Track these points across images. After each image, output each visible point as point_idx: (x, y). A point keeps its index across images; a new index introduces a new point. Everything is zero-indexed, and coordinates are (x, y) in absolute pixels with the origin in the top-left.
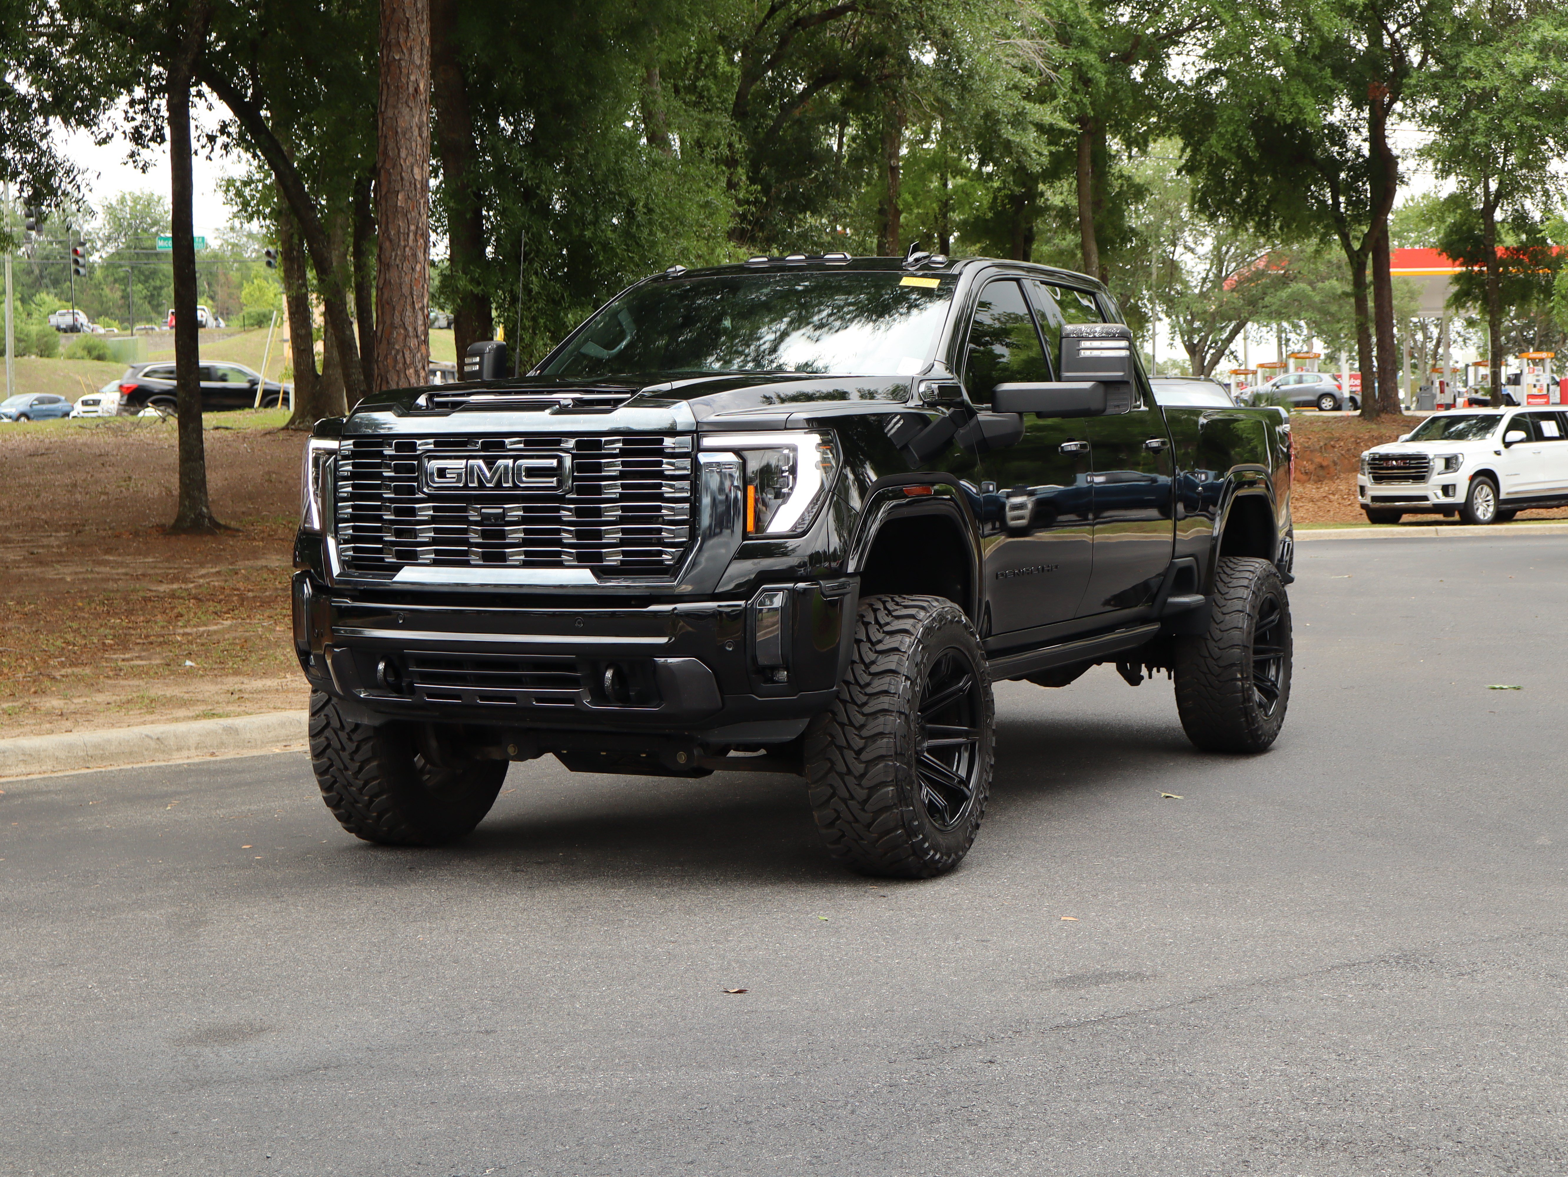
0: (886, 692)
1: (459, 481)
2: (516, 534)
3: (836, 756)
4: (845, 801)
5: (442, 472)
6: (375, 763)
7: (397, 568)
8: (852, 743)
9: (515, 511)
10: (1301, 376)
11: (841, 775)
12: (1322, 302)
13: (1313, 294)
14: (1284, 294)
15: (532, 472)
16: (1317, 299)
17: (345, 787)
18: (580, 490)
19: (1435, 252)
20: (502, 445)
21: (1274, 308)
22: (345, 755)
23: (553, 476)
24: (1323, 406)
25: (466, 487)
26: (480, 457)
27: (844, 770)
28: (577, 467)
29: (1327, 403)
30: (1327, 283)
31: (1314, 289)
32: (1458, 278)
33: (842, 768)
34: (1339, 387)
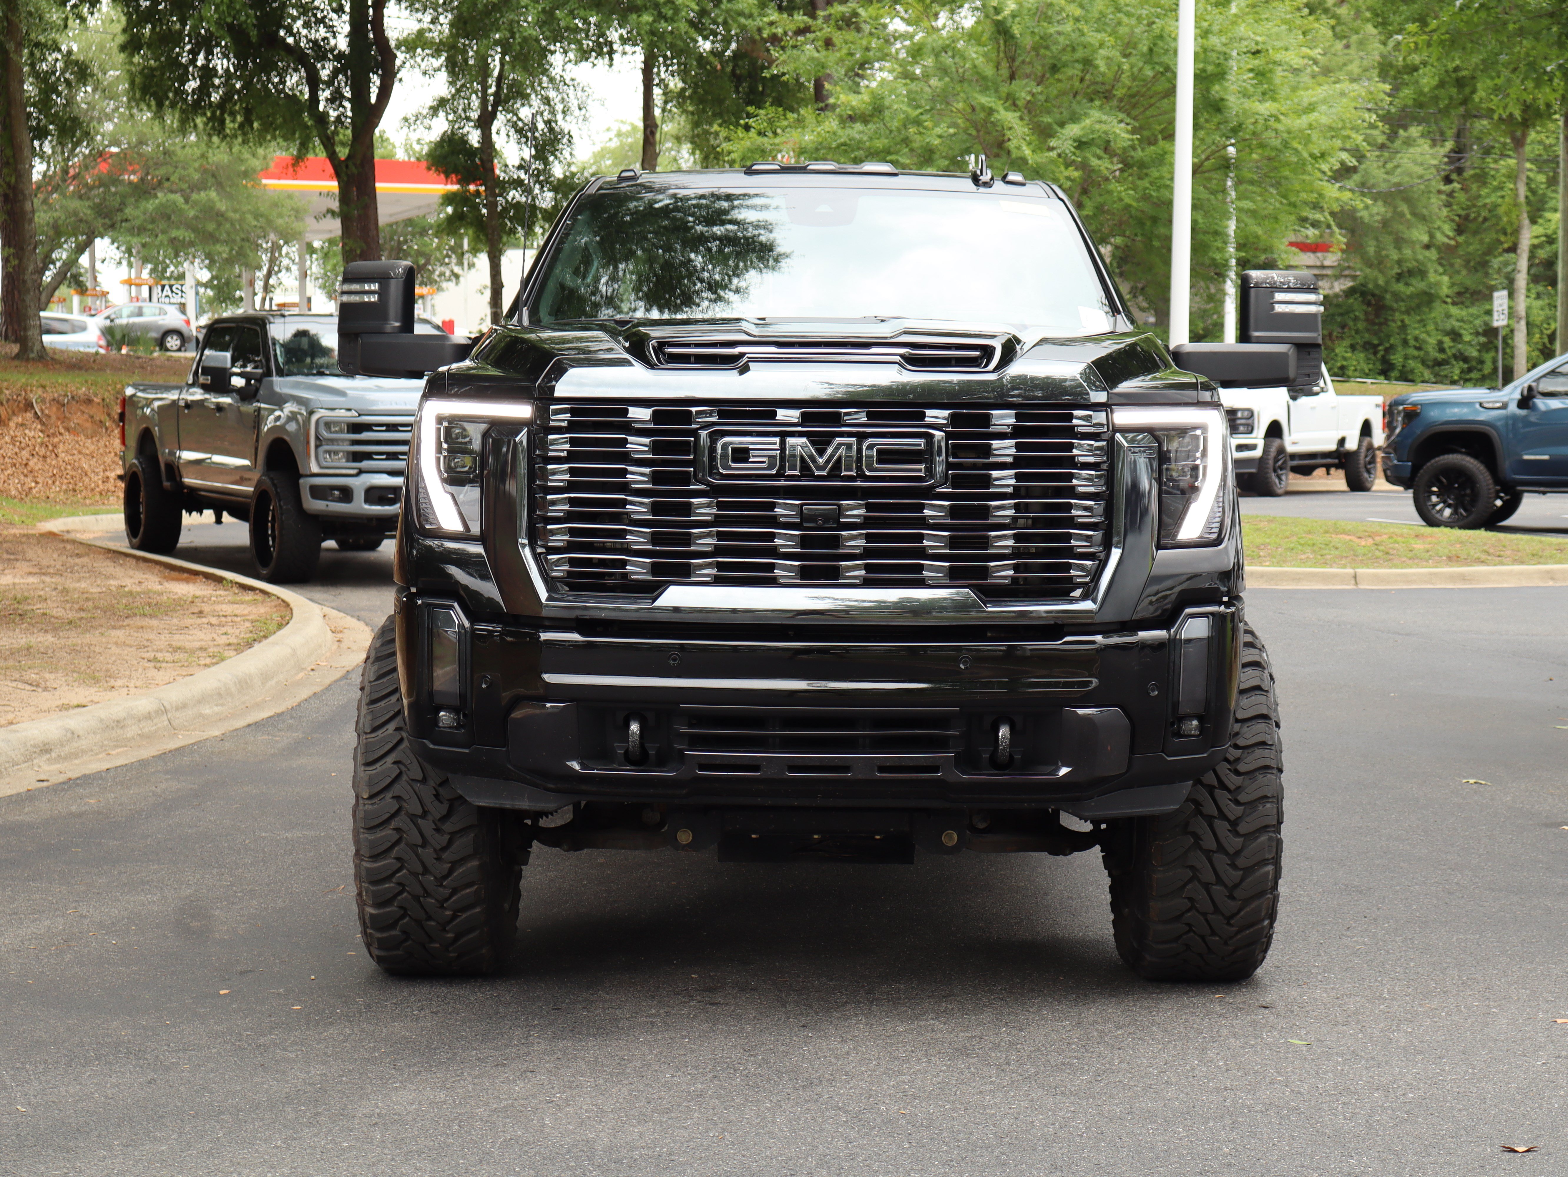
0: (1263, 743)
1: (770, 467)
2: (855, 541)
3: (1201, 827)
4: (1207, 886)
5: (741, 454)
6: (475, 863)
7: (653, 589)
8: (1226, 811)
9: (855, 511)
10: (140, 308)
11: (1208, 853)
12: (196, 218)
13: (186, 207)
14: (150, 205)
15: (885, 456)
16: (192, 213)
17: (416, 898)
18: (957, 482)
19: (424, 164)
20: (836, 419)
21: (137, 222)
22: (427, 854)
23: (920, 463)
24: (168, 345)
25: (779, 475)
26: (801, 434)
27: (1213, 846)
28: (955, 451)
29: (173, 342)
30: (203, 194)
31: (187, 201)
32: (449, 199)
33: (1211, 844)
34: (188, 322)
